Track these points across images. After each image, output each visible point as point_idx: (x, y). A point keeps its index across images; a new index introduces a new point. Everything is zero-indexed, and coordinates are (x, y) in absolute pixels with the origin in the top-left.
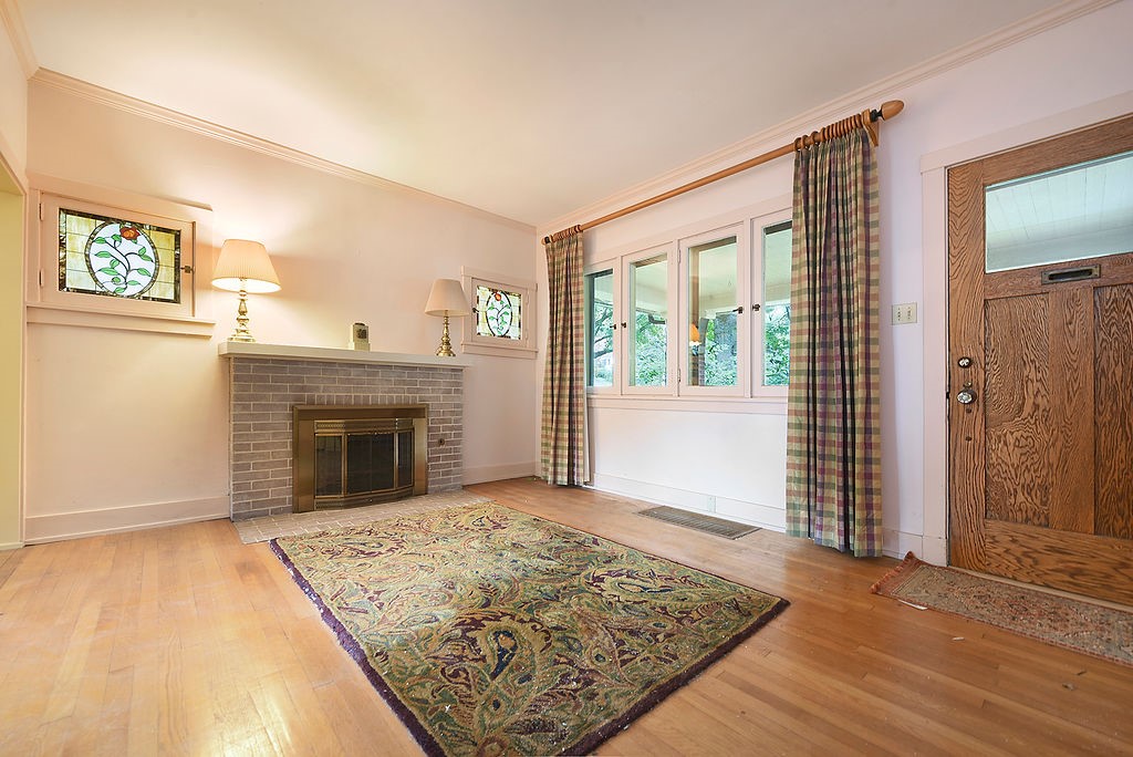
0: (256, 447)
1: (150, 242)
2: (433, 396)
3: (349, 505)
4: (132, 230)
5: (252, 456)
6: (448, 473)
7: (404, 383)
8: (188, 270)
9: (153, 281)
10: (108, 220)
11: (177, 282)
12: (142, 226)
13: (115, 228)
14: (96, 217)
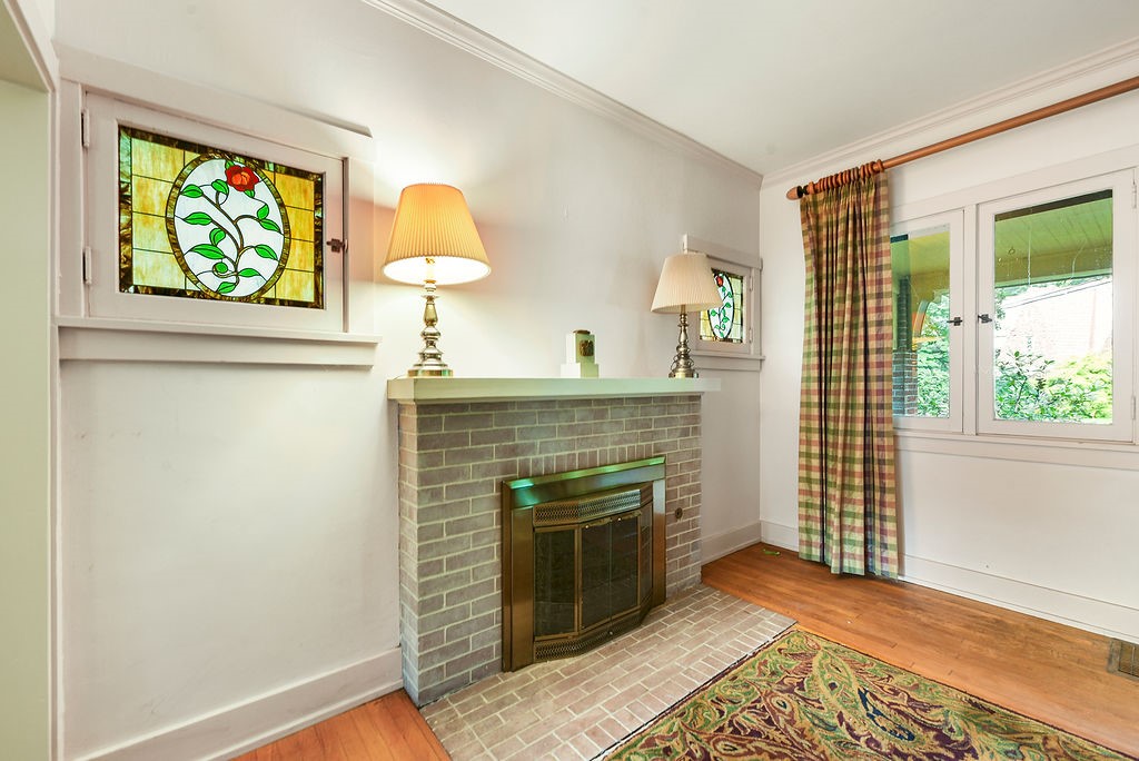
0: (452, 563)
1: (277, 195)
4: (245, 172)
5: (445, 582)
7: (637, 424)
8: (338, 246)
9: (281, 269)
10: (204, 152)
11: (319, 269)
12: (262, 164)
13: (215, 169)
14: (185, 145)
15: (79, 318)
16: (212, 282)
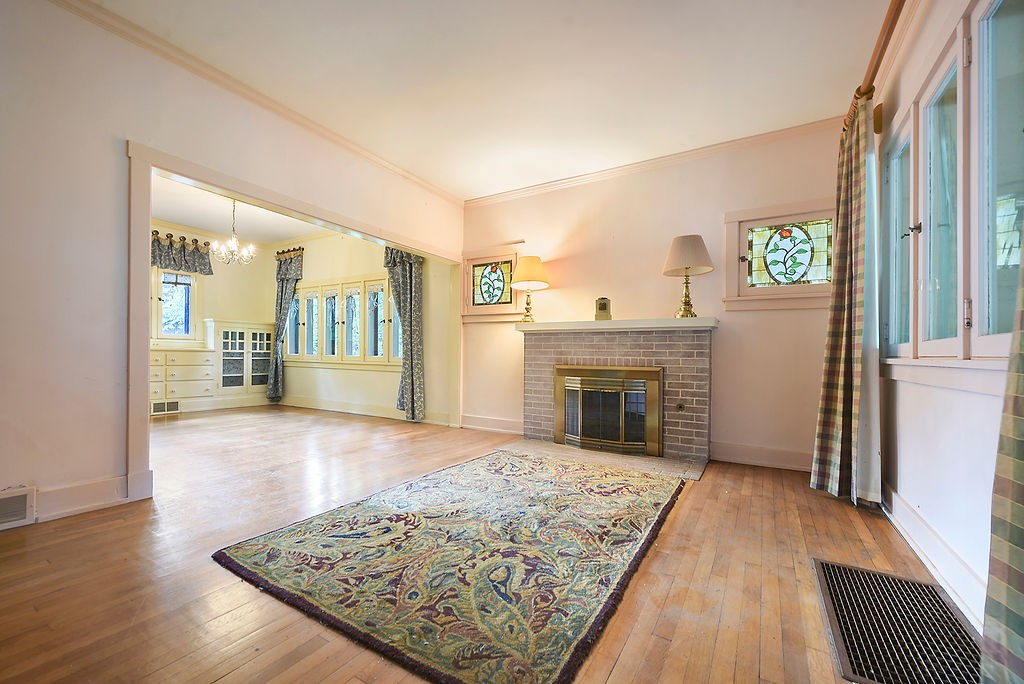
0: (536, 392)
1: (502, 271)
4: (495, 267)
5: (533, 398)
6: (690, 441)
7: (640, 346)
9: (502, 293)
10: (487, 265)
11: (511, 291)
12: (499, 263)
13: (489, 269)
14: (483, 265)
15: (465, 313)
16: (488, 300)
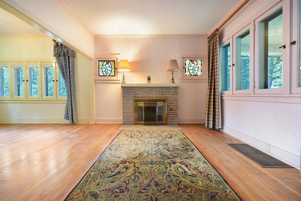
1: (111, 64)
2: (169, 96)
3: (145, 125)
4: (108, 62)
5: (126, 110)
6: (174, 119)
7: (160, 92)
8: (116, 69)
10: (105, 61)
11: (115, 72)
12: (109, 61)
13: (105, 62)
14: (103, 61)
15: (96, 79)
16: (105, 74)
